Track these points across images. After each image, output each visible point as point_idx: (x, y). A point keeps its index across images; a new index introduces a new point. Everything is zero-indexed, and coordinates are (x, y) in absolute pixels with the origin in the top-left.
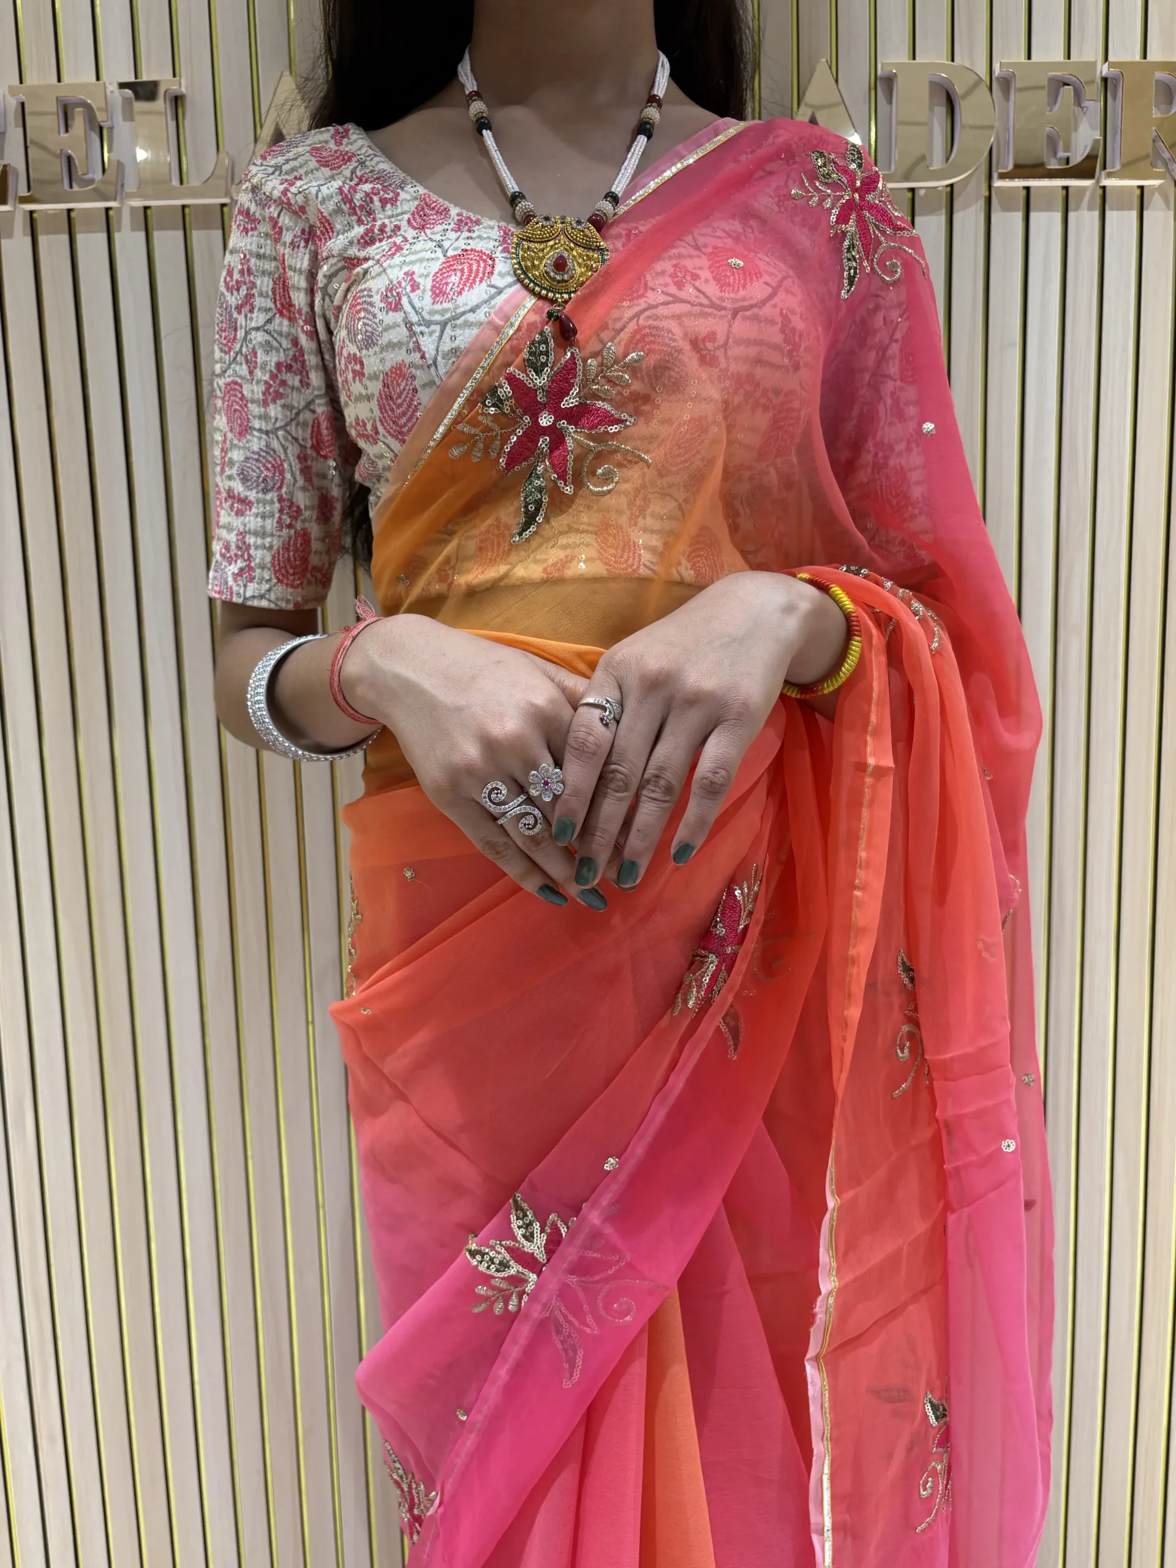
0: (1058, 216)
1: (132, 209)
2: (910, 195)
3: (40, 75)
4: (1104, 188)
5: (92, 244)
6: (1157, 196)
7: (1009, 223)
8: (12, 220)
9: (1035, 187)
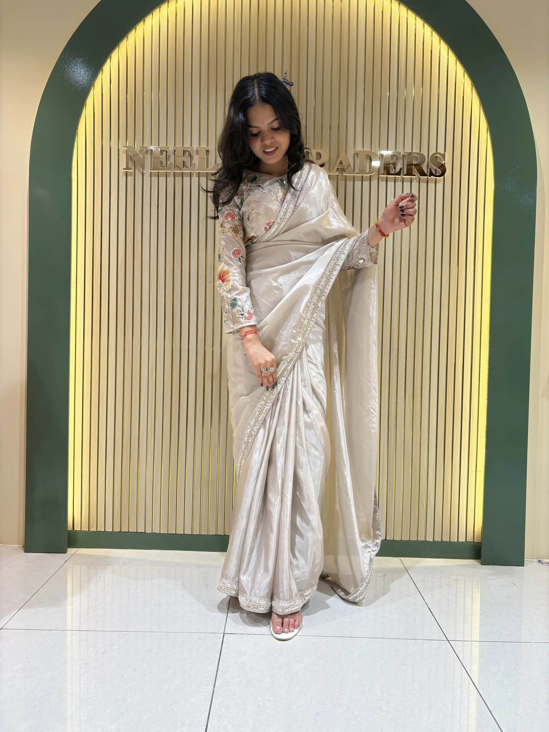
0: (394, 183)
1: (196, 173)
2: (362, 177)
3: (179, 145)
4: (403, 177)
5: (187, 179)
6: (415, 180)
7: (383, 184)
8: (170, 174)
9: (388, 177)
